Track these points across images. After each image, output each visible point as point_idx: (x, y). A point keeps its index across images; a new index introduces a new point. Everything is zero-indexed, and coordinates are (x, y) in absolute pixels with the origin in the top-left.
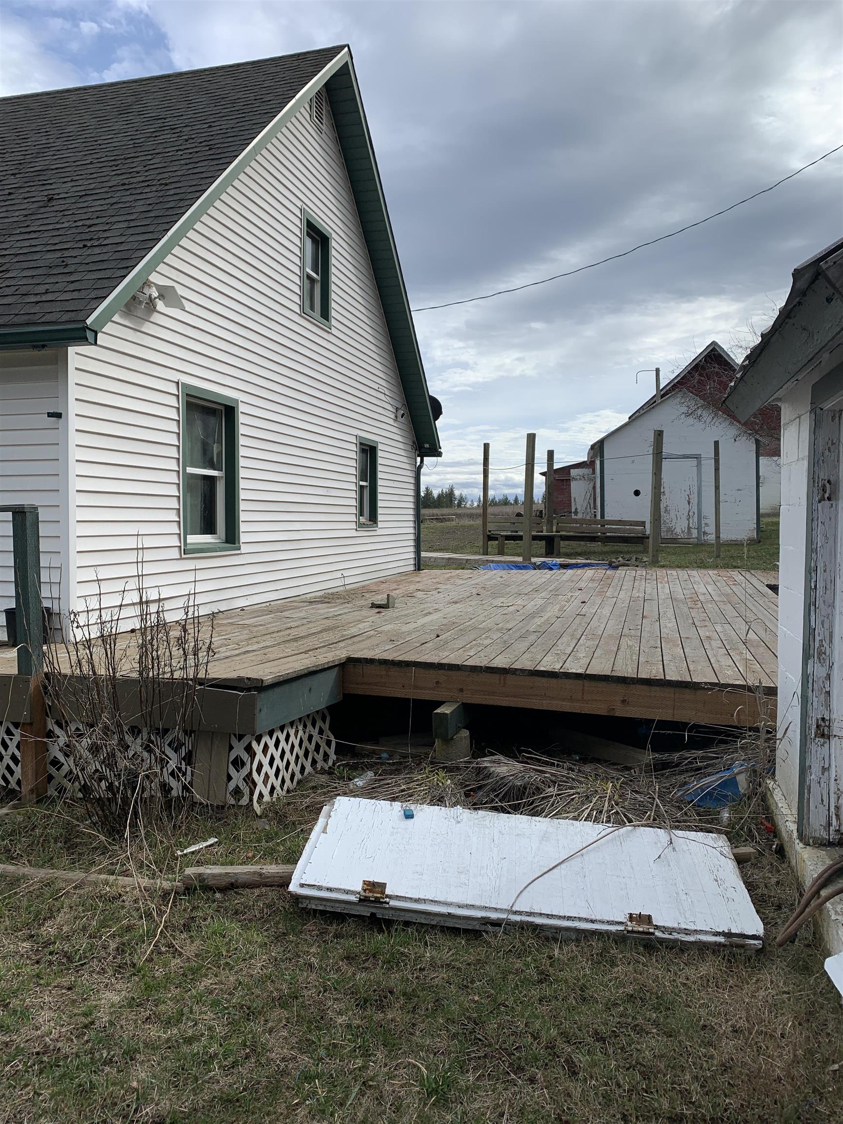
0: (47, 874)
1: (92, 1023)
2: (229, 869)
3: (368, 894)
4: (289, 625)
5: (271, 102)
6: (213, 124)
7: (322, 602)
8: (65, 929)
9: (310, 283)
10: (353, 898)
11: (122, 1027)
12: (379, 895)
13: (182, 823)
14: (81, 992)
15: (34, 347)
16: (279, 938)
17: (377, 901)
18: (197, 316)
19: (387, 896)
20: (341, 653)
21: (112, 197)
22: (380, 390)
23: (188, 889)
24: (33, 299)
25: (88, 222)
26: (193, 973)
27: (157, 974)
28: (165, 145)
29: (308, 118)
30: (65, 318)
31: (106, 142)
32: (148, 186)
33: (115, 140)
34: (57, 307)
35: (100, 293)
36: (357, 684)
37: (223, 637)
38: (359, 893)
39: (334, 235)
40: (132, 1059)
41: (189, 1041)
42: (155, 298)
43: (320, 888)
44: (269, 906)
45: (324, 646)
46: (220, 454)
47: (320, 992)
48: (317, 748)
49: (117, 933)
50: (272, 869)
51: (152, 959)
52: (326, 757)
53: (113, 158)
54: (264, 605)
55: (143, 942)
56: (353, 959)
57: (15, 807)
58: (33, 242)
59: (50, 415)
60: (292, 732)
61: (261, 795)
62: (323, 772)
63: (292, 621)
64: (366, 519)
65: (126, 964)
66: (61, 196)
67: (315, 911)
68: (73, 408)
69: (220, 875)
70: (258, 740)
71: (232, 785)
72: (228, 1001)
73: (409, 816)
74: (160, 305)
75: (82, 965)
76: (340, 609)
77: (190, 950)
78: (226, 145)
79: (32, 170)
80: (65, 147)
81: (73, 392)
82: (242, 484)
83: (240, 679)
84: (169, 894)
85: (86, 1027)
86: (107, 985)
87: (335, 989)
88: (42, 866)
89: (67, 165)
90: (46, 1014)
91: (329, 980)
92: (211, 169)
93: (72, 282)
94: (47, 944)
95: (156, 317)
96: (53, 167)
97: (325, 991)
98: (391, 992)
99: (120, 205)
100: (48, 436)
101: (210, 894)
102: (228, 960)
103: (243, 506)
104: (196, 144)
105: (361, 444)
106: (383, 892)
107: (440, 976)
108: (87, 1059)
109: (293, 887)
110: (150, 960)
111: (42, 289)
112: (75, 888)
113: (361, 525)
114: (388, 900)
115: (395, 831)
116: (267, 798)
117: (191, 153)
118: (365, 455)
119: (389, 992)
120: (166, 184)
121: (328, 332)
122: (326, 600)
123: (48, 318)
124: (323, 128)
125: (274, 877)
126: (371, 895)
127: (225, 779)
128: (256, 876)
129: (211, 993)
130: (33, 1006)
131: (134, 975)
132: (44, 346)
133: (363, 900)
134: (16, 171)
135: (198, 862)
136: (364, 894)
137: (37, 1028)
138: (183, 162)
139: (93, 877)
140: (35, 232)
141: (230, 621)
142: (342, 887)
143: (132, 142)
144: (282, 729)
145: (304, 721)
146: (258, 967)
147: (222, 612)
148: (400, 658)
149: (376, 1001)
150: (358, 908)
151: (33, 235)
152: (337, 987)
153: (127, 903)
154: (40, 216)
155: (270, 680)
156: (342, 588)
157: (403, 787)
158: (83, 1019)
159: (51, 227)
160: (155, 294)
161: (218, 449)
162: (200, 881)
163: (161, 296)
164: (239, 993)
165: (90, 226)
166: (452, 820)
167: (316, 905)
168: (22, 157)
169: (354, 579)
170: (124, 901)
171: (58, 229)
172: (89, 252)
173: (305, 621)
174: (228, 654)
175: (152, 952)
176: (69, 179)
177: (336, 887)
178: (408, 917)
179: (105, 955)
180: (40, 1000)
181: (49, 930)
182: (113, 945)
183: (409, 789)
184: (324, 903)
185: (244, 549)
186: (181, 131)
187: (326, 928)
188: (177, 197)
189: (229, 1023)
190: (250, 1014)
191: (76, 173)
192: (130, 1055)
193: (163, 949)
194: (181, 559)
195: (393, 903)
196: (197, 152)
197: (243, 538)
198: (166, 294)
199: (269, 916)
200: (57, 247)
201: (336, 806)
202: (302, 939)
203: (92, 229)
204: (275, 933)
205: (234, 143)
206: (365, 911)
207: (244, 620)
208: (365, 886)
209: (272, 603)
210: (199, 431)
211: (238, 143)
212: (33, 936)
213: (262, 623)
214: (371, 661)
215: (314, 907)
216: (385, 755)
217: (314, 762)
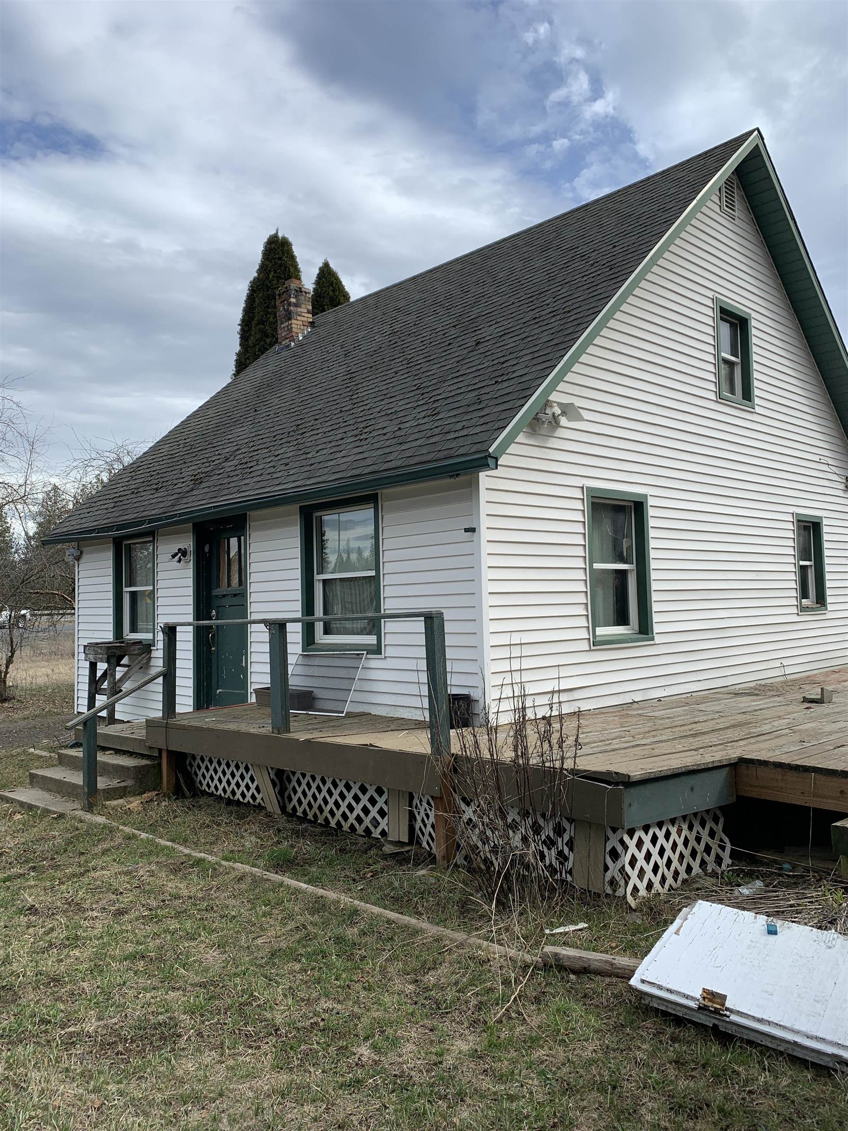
0: (438, 931)
1: (441, 1063)
2: (584, 954)
3: (707, 1003)
4: (697, 719)
5: (673, 209)
6: (617, 244)
7: (749, 694)
8: (443, 980)
9: (729, 367)
10: (693, 1004)
11: (462, 1072)
12: (718, 1007)
13: (557, 904)
14: (440, 1035)
15: (451, 477)
16: (619, 1027)
17: (716, 1012)
18: (601, 423)
19: (727, 1009)
20: (734, 753)
21: (524, 332)
22: (822, 461)
23: (546, 966)
24: (452, 435)
25: (502, 360)
26: (533, 1042)
27: (503, 1036)
28: (573, 274)
29: (717, 209)
30: (473, 450)
31: (527, 281)
32: (554, 316)
33: (535, 277)
34: (469, 440)
35: (501, 424)
36: (751, 786)
37: (624, 729)
38: (698, 1000)
39: (754, 315)
40: (462, 1100)
41: (511, 1098)
42: (559, 415)
43: (660, 987)
44: (615, 996)
45: (721, 744)
46: (630, 548)
47: (640, 1087)
48: (708, 849)
49: (480, 992)
50: (623, 961)
51: (502, 1022)
52: (719, 860)
53: (530, 295)
54: (685, 696)
55: (497, 1004)
56: (682, 1064)
57: (431, 869)
58: (460, 385)
59: (467, 530)
60: (674, 830)
61: (635, 889)
62: (714, 874)
63: (704, 715)
64: (812, 602)
65: (479, 1020)
66: (486, 339)
67: (657, 1010)
68: (485, 522)
69: (575, 958)
70: (631, 833)
71: (609, 875)
72: (554, 1073)
73: (772, 932)
74: (563, 421)
75: (447, 1013)
76: (765, 703)
77: (534, 1021)
78: (625, 262)
79: (468, 319)
80: (496, 293)
81: (485, 509)
82: (654, 575)
83: (609, 773)
84: (529, 967)
85: (435, 1064)
86: (462, 1035)
87: (654, 1088)
88: (437, 924)
89: (494, 309)
90: (410, 1047)
91: (650, 1078)
92: (609, 288)
93: (483, 416)
94: (427, 989)
95: (560, 433)
96: (483, 314)
97: (644, 1088)
98: (708, 1105)
99: (529, 339)
100: (465, 548)
101: (565, 975)
102: (566, 1038)
103: (655, 597)
104: (599, 267)
105: (798, 521)
106: (723, 1005)
107: (765, 1103)
108: (428, 1090)
109: (634, 982)
110: (500, 1021)
111: (460, 426)
112: (457, 947)
113: (803, 609)
114: (728, 1013)
115: (753, 944)
116: (643, 892)
117: (593, 277)
118: (806, 533)
119: (706, 1104)
120: (569, 312)
121: (752, 412)
122: (756, 692)
123: (462, 451)
124: (736, 214)
125: (625, 969)
126: (710, 1004)
127: (602, 869)
128: (608, 965)
129: (542, 1062)
130: (403, 1038)
131: (484, 1031)
132: (457, 475)
133: (702, 1009)
134: (457, 323)
135: (564, 943)
136: (703, 1002)
137: (400, 1056)
138: (586, 287)
139: (472, 940)
140: (462, 375)
141: (640, 712)
142: (682, 991)
143: (547, 277)
144: (660, 825)
145: (690, 819)
146: (588, 1051)
147: (637, 702)
148: (798, 763)
149: (691, 1110)
150: (697, 1014)
151: (460, 379)
152: (656, 1087)
153: (493, 968)
154: (468, 360)
155: (638, 777)
156: (782, 679)
157: (792, 902)
158: (434, 1057)
159: (474, 369)
160: (557, 411)
161: (629, 543)
162: (556, 960)
163: (564, 413)
164: (565, 1070)
165: (503, 363)
166: (822, 944)
167: (658, 1004)
168: (463, 309)
169: (795, 668)
170: (490, 966)
171: (479, 370)
172: (500, 386)
173: (717, 715)
174: (617, 746)
175: (504, 1015)
176: (494, 322)
177: (676, 989)
178: (752, 1037)
179: (465, 1009)
180: (408, 1034)
181: (430, 978)
182: (474, 1002)
183: (799, 905)
184: (665, 1003)
185: (658, 639)
186: (589, 257)
187: (664, 1029)
188: (576, 323)
189: (549, 1093)
190: (569, 1090)
191: (500, 315)
192: (461, 1096)
193: (513, 1015)
194: (590, 650)
195: (734, 1018)
196: (599, 275)
197: (657, 628)
198: (568, 410)
199: (615, 1006)
200: (476, 386)
201: (694, 910)
202: (638, 1034)
203: (504, 365)
204: (615, 1022)
205: (632, 259)
206: (709, 1022)
207: (654, 711)
208: (705, 994)
209: (694, 694)
210: (608, 528)
211: (636, 258)
212: (417, 981)
213: (672, 716)
214: (765, 763)
215: (656, 1006)
216: (786, 866)
217: (703, 864)
